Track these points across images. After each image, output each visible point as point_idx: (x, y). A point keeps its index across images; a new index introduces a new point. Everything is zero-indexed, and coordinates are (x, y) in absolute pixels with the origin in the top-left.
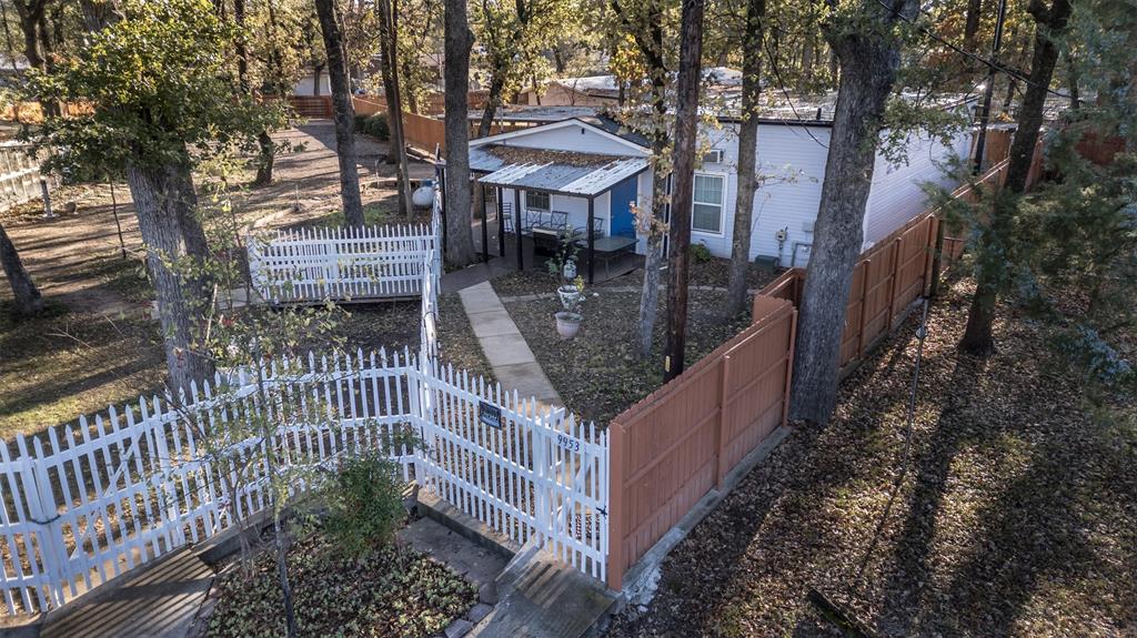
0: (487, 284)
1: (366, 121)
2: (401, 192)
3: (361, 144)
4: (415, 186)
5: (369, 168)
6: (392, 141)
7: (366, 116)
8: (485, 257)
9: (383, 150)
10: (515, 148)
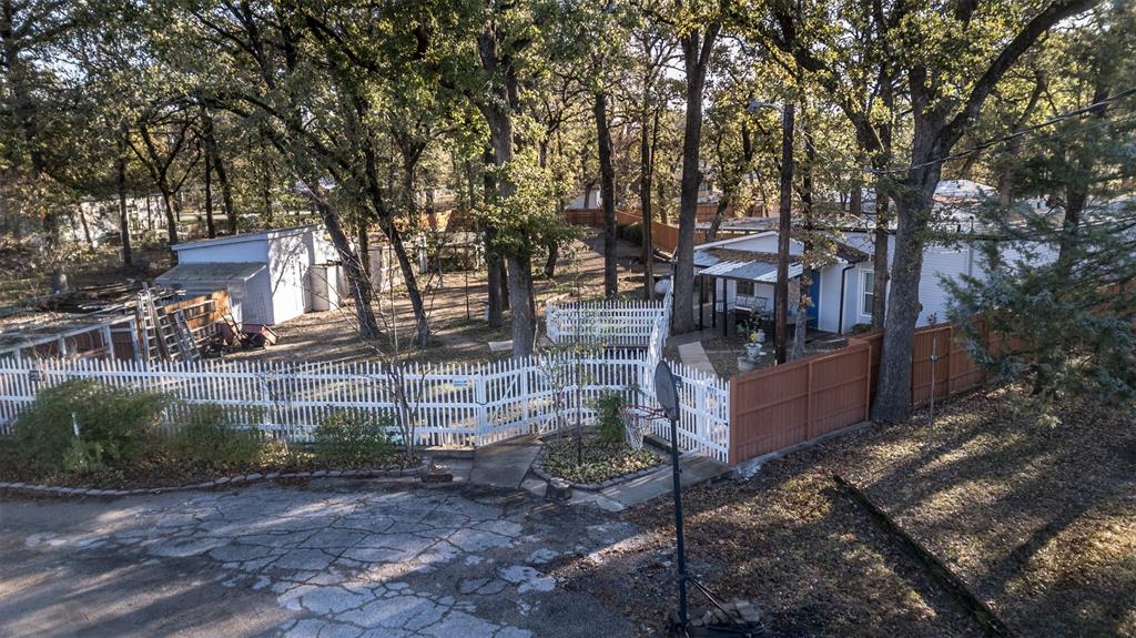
0: (699, 343)
1: (625, 229)
2: (646, 284)
3: (622, 248)
4: (657, 279)
5: (625, 266)
6: (644, 246)
7: (626, 226)
8: (701, 327)
9: (637, 253)
10: (730, 250)
